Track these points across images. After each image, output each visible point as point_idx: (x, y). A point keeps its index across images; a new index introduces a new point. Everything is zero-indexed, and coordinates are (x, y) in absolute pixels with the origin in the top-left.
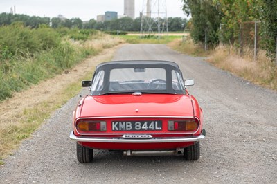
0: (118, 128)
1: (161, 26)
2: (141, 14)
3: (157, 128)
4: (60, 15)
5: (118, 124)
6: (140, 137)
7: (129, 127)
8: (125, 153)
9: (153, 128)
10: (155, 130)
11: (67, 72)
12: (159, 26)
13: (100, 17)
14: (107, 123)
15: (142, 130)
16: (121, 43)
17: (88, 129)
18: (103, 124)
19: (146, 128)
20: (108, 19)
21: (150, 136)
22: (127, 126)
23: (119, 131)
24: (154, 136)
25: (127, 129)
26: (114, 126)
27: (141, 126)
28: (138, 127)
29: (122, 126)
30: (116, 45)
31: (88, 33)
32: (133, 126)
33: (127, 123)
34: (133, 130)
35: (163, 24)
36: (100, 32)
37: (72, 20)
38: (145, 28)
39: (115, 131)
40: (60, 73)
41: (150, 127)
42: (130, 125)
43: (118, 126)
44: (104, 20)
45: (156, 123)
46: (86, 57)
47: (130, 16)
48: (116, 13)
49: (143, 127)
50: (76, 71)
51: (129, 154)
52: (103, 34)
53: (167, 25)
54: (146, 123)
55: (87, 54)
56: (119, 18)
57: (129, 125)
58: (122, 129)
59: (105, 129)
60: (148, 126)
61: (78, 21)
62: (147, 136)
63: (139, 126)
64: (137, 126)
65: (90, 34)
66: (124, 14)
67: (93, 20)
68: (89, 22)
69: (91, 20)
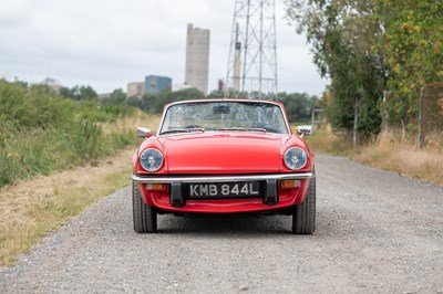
2: (221, 84)
4: (47, 80)
11: (95, 164)
13: (134, 88)
20: (152, 92)
31: (118, 112)
36: (139, 113)
37: (74, 90)
40: (82, 165)
44: (143, 92)
47: (200, 88)
48: (170, 80)
50: (110, 163)
56: (174, 89)
61: (88, 93)
65: (120, 115)
66: (186, 83)
67: (118, 92)
68: (111, 95)
69: (115, 91)
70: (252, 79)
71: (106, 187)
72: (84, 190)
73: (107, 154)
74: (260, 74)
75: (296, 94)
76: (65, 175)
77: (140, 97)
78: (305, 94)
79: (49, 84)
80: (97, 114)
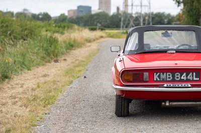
0: (160, 78)
1: (144, 20)
2: (118, 9)
3: (195, 79)
4: (25, 10)
5: (160, 75)
6: (180, 85)
7: (169, 78)
8: (163, 103)
9: (191, 79)
10: (193, 81)
11: (56, 61)
12: (142, 20)
13: (72, 13)
14: (149, 74)
15: (182, 81)
16: (102, 37)
17: (132, 80)
18: (146, 74)
19: (185, 78)
20: (81, 15)
21: (190, 86)
22: (168, 76)
23: (160, 81)
24: (193, 86)
25: (168, 79)
26: (156, 77)
27: (181, 76)
28: (178, 78)
29: (163, 76)
30: (97, 39)
31: (64, 27)
32: (173, 76)
33: (168, 74)
34: (173, 81)
35: (147, 18)
36: (76, 27)
37: (39, 15)
38: (126, 22)
39: (157, 81)
40: (49, 62)
41: (189, 77)
42: (171, 76)
43: (159, 76)
44: (76, 15)
45: (194, 74)
46: (70, 49)
47: (106, 11)
48: (90, 8)
49: (182, 78)
50: (65, 60)
51: (167, 104)
52: (81, 29)
53: (151, 20)
54: (185, 74)
55: (71, 46)
56: (93, 13)
57: (169, 76)
58: (163, 79)
59: (148, 80)
60: (187, 76)
61: (46, 17)
62: (186, 86)
63: (179, 76)
64: (176, 76)
65: (66, 29)
66: (99, 9)
67: (62, 15)
68: (59, 17)
69: (61, 15)
70: (137, 6)
71: (67, 79)
72: (54, 82)
73: (63, 54)
74: (141, 3)
75: (159, 13)
76: (41, 70)
77: (74, 17)
78: (164, 13)
79: (26, 12)
80: (53, 29)
